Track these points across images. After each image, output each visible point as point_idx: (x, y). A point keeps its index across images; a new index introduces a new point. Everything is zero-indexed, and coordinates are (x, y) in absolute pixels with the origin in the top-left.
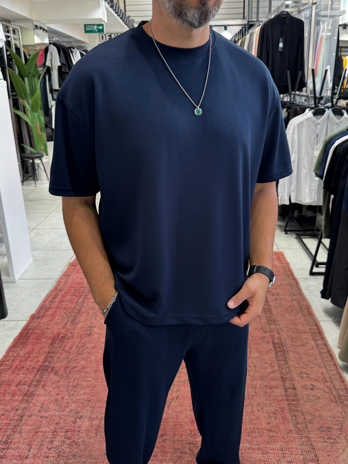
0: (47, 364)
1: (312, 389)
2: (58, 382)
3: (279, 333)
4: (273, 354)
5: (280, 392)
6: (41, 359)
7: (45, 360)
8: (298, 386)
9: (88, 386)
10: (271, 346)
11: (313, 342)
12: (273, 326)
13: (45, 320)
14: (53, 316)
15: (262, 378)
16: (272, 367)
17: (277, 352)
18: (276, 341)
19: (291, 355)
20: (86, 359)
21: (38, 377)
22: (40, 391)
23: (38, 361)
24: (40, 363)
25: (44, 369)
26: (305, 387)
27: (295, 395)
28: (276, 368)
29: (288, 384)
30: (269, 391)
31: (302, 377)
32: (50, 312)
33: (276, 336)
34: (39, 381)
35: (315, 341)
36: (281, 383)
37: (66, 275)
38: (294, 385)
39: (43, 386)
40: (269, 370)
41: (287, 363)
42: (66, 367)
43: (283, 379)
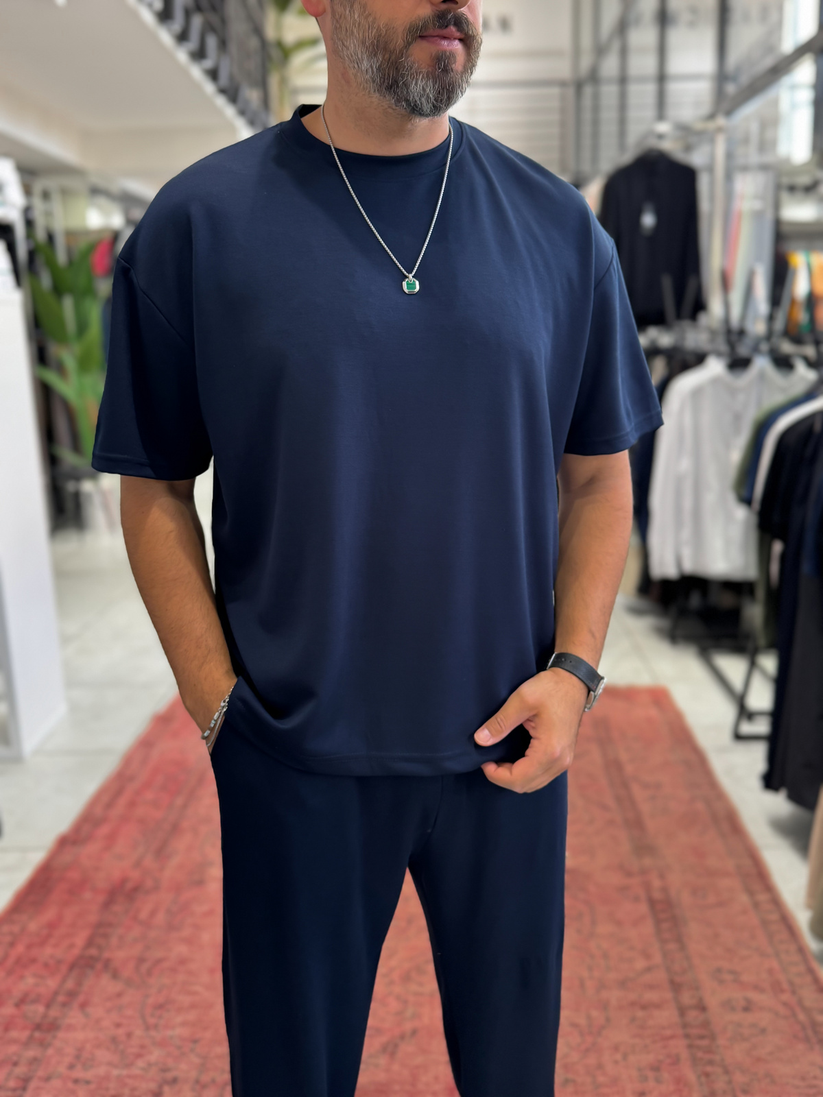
0: (93, 952)
1: (746, 1009)
2: (119, 995)
3: (662, 876)
4: (648, 928)
5: (666, 1016)
6: (80, 940)
7: (90, 943)
8: (713, 1001)
9: (193, 1006)
10: (643, 908)
11: (744, 898)
12: (647, 861)
13: (92, 848)
14: (111, 839)
15: (623, 984)
16: (647, 955)
17: (658, 922)
18: (657, 895)
19: (694, 930)
20: (189, 941)
21: (70, 984)
22: (74, 1017)
23: (72, 946)
24: (76, 951)
25: (85, 964)
26: (728, 1005)
27: (706, 1024)
28: (658, 958)
29: (687, 998)
30: (640, 1014)
31: (721, 982)
32: (104, 830)
33: (656, 883)
34: (72, 995)
35: (751, 893)
36: (669, 995)
37: (146, 743)
38: (701, 1000)
39: (83, 1006)
40: (640, 964)
41: (683, 947)
42: (141, 960)
43: (676, 987)
